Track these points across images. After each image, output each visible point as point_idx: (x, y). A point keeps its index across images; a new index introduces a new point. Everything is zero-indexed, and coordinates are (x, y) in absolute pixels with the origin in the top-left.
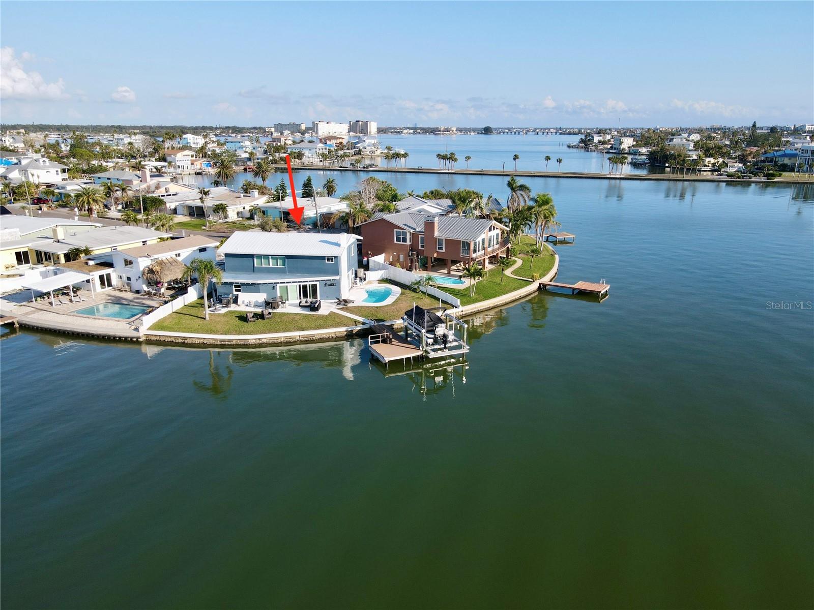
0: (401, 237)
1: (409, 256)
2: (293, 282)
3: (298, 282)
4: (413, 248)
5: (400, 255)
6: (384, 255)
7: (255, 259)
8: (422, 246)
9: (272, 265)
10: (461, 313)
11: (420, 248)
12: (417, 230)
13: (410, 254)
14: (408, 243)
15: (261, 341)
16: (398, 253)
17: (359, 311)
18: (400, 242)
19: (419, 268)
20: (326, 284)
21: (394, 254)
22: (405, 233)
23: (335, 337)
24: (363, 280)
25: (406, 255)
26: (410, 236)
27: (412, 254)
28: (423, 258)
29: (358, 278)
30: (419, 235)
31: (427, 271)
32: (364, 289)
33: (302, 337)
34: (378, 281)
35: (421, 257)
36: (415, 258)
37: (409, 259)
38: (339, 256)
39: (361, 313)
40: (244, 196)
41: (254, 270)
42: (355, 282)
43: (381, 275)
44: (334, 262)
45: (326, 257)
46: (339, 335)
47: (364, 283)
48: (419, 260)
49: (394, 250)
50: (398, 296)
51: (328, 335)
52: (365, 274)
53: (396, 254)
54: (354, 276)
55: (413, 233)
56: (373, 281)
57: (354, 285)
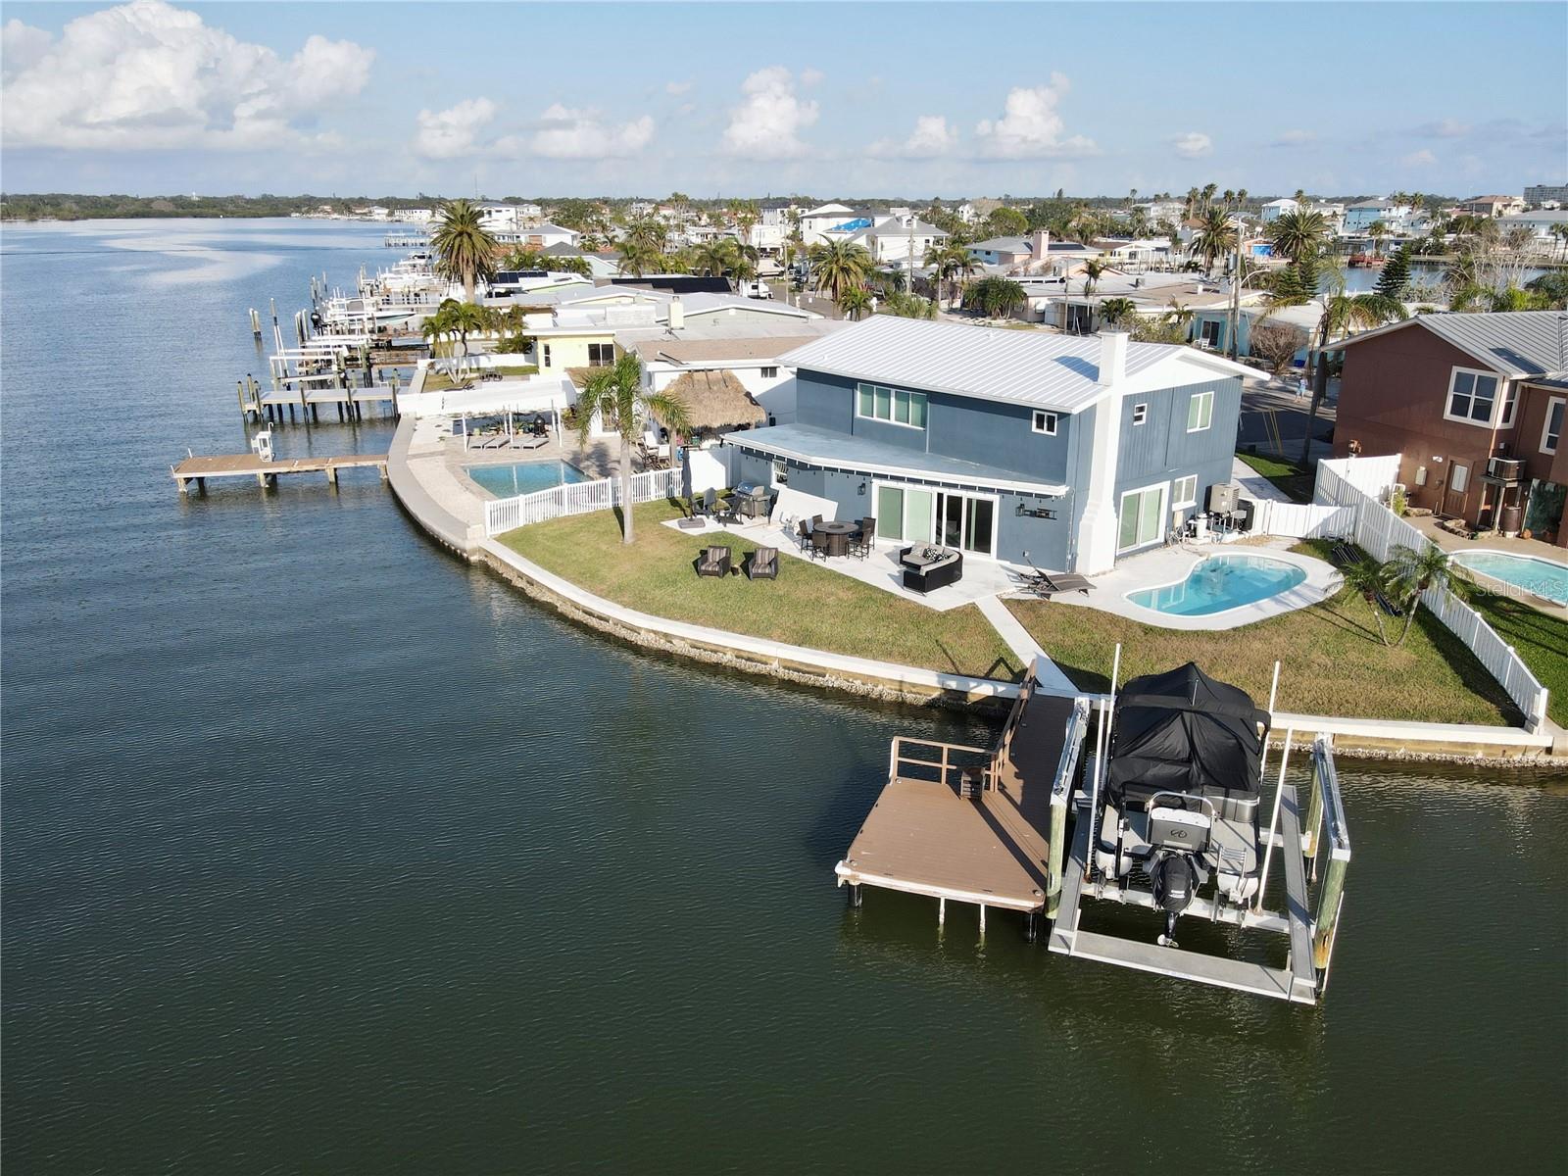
0: (1473, 397)
1: (1488, 474)
3: (947, 485)
4: (1513, 443)
5: (1458, 468)
6: (1397, 458)
7: (858, 394)
8: (1552, 443)
9: (896, 420)
10: (1543, 759)
11: (1543, 448)
12: (1551, 375)
13: (1492, 469)
14: (1497, 422)
15: (671, 643)
16: (1451, 458)
17: (1067, 626)
18: (1466, 416)
19: (1520, 528)
20: (1022, 506)
21: (1435, 458)
22: (1494, 382)
23: (894, 697)
24: (1229, 525)
25: (1479, 472)
26: (1511, 395)
27: (1500, 467)
28: (1552, 490)
29: (1209, 517)
30: (1551, 397)
31: (1554, 542)
32: (1204, 558)
33: (785, 668)
34: (1297, 542)
35: (1540, 484)
36: (1509, 485)
37: (1485, 485)
38: (1075, 411)
39: (1060, 637)
40: (1204, 290)
41: (852, 428)
42: (1187, 528)
43: (1321, 521)
44: (1054, 434)
45: (1035, 412)
46: (910, 698)
47: (1234, 536)
48: (1530, 496)
49: (1436, 445)
50: (1292, 609)
51: (870, 686)
52: (1247, 507)
53: (1441, 460)
54: (1192, 503)
55: (1526, 385)
56: (1281, 538)
57: (1184, 538)
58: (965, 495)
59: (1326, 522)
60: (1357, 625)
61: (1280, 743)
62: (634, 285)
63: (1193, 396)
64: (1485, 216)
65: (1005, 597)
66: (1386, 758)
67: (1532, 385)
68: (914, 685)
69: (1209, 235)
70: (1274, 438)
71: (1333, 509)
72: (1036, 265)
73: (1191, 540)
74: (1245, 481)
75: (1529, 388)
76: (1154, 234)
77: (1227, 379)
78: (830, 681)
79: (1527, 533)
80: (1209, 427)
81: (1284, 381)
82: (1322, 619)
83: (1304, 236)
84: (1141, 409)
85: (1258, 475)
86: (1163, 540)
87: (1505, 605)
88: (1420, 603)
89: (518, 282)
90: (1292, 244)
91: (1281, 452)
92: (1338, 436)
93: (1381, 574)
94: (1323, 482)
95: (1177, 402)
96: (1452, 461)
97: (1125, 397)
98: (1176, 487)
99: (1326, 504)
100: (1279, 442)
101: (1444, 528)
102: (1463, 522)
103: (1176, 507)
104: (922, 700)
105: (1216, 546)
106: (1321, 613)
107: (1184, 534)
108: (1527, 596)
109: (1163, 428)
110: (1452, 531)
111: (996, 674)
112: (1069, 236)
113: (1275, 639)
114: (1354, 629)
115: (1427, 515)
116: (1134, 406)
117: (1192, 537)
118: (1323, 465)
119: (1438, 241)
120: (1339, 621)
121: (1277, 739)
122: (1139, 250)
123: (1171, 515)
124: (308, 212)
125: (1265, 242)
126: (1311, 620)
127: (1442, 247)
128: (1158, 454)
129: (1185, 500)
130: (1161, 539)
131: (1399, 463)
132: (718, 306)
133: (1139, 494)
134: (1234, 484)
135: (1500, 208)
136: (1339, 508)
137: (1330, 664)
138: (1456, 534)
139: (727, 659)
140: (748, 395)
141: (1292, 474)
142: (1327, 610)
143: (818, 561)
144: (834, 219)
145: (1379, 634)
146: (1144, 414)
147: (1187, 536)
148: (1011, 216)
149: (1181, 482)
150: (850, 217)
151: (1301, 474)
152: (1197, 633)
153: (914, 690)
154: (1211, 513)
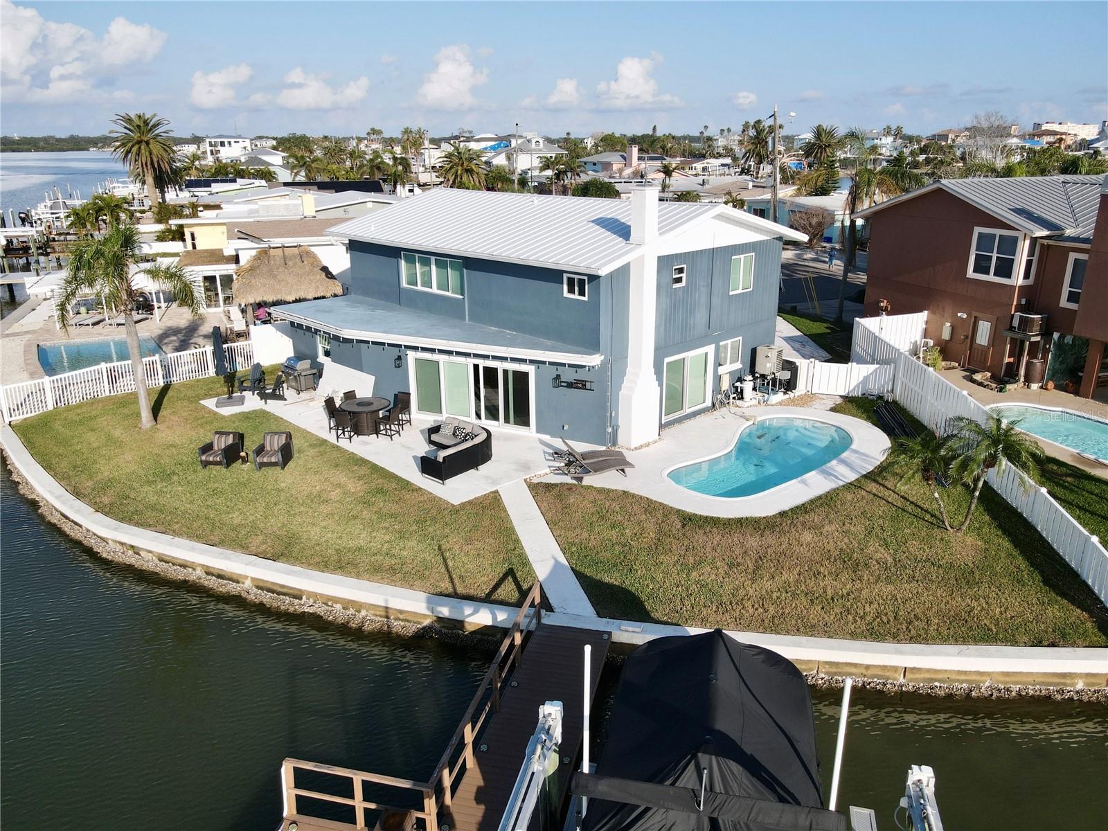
0: (995, 255)
1: (1011, 328)
2: (458, 354)
3: (476, 356)
4: (1033, 298)
5: (982, 324)
6: (924, 315)
7: (403, 263)
8: (1073, 297)
9: (437, 288)
11: (1064, 303)
12: (1069, 232)
13: (1016, 323)
14: (1018, 278)
15: (139, 555)
16: (974, 314)
17: (595, 520)
18: (989, 274)
19: (1042, 379)
20: (558, 377)
21: (959, 314)
22: (1015, 240)
23: (378, 625)
24: (774, 385)
25: (1002, 327)
26: (1031, 253)
27: (1025, 323)
28: (1071, 342)
29: (755, 378)
30: (1071, 253)
31: (1076, 393)
32: (751, 422)
33: (257, 587)
34: (839, 401)
35: (1060, 337)
36: (1033, 339)
37: (1008, 338)
38: (603, 272)
39: (585, 535)
40: (753, 186)
41: (397, 297)
42: (733, 390)
43: (861, 379)
44: (586, 299)
45: (565, 276)
46: (397, 626)
47: (780, 396)
48: (1052, 349)
49: (962, 301)
50: (841, 483)
51: (351, 611)
52: (790, 366)
53: (965, 316)
54: (738, 365)
55: (1046, 242)
56: (823, 396)
57: (731, 400)
58: (500, 366)
59: (866, 379)
60: (912, 503)
61: (840, 678)
62: (301, 187)
63: (733, 257)
64: (943, 143)
65: (535, 481)
66: (968, 695)
67: (1051, 242)
68: (401, 612)
69: (757, 148)
70: (812, 300)
71: (872, 367)
72: (628, 171)
73: (738, 402)
74: (789, 340)
75: (1049, 246)
76: (720, 156)
77: (767, 240)
78: (306, 606)
79: (1051, 385)
80: (751, 289)
81: (817, 253)
82: (875, 495)
83: (826, 146)
84: (681, 271)
85: (799, 333)
86: (710, 404)
87: (1055, 468)
88: (985, 482)
89: (210, 187)
90: (817, 152)
91: (818, 311)
92: (869, 296)
93: (943, 453)
94: (858, 339)
95: (718, 264)
96: (976, 317)
97: (659, 257)
98: (722, 349)
99: (864, 362)
100: (816, 303)
101: (974, 381)
102: (989, 374)
103: (721, 370)
104: (411, 629)
105: (763, 408)
106: (872, 487)
107: (732, 396)
108: (1072, 455)
109: (704, 291)
110: (980, 384)
111: (501, 593)
112: (654, 152)
113: (827, 528)
114: (910, 508)
115: (954, 368)
116: (672, 267)
117: (739, 399)
118: (859, 323)
119: (914, 159)
120: (892, 497)
121: (836, 674)
122: (710, 165)
123: (718, 379)
124: (103, 147)
125: (797, 160)
126: (863, 498)
127: (918, 163)
128: (700, 317)
129: (730, 364)
130: (709, 403)
131: (925, 319)
132: (358, 199)
133: (684, 359)
134: (779, 343)
135: (953, 137)
136: (878, 366)
137: (890, 560)
138: (985, 387)
139: (196, 575)
140: (325, 269)
141: (830, 331)
142: (878, 483)
143: (344, 443)
144: (483, 143)
145: (937, 513)
146: (684, 275)
147: (734, 398)
148: (616, 140)
149: (727, 344)
150: (495, 141)
151: (838, 332)
152: (740, 523)
153: (401, 617)
154: (757, 375)
